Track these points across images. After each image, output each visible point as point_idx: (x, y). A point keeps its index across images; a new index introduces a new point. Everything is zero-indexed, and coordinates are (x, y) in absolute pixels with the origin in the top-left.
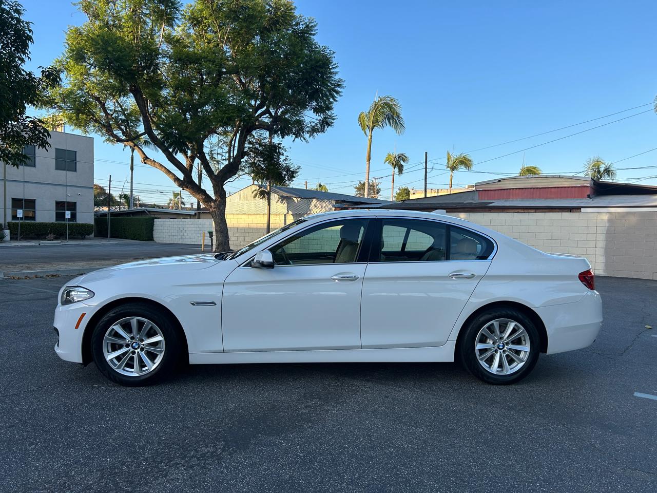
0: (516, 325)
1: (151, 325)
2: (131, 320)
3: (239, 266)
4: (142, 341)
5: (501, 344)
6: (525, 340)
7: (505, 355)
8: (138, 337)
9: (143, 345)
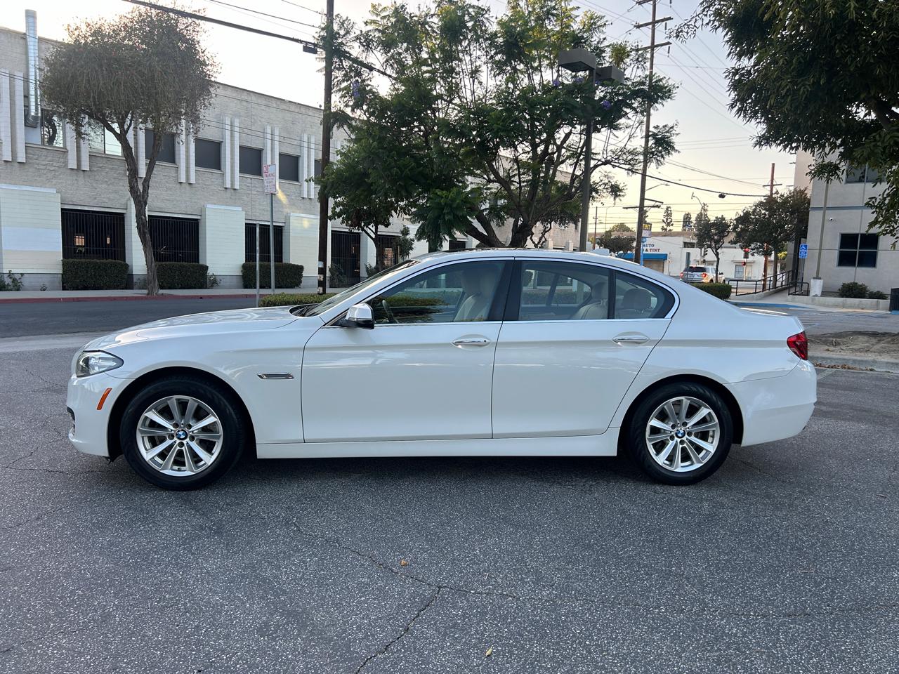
0: (709, 414)
1: (197, 404)
2: (169, 402)
3: (324, 325)
4: (190, 427)
5: (682, 432)
6: (713, 437)
7: (681, 446)
8: (182, 422)
9: (193, 432)
